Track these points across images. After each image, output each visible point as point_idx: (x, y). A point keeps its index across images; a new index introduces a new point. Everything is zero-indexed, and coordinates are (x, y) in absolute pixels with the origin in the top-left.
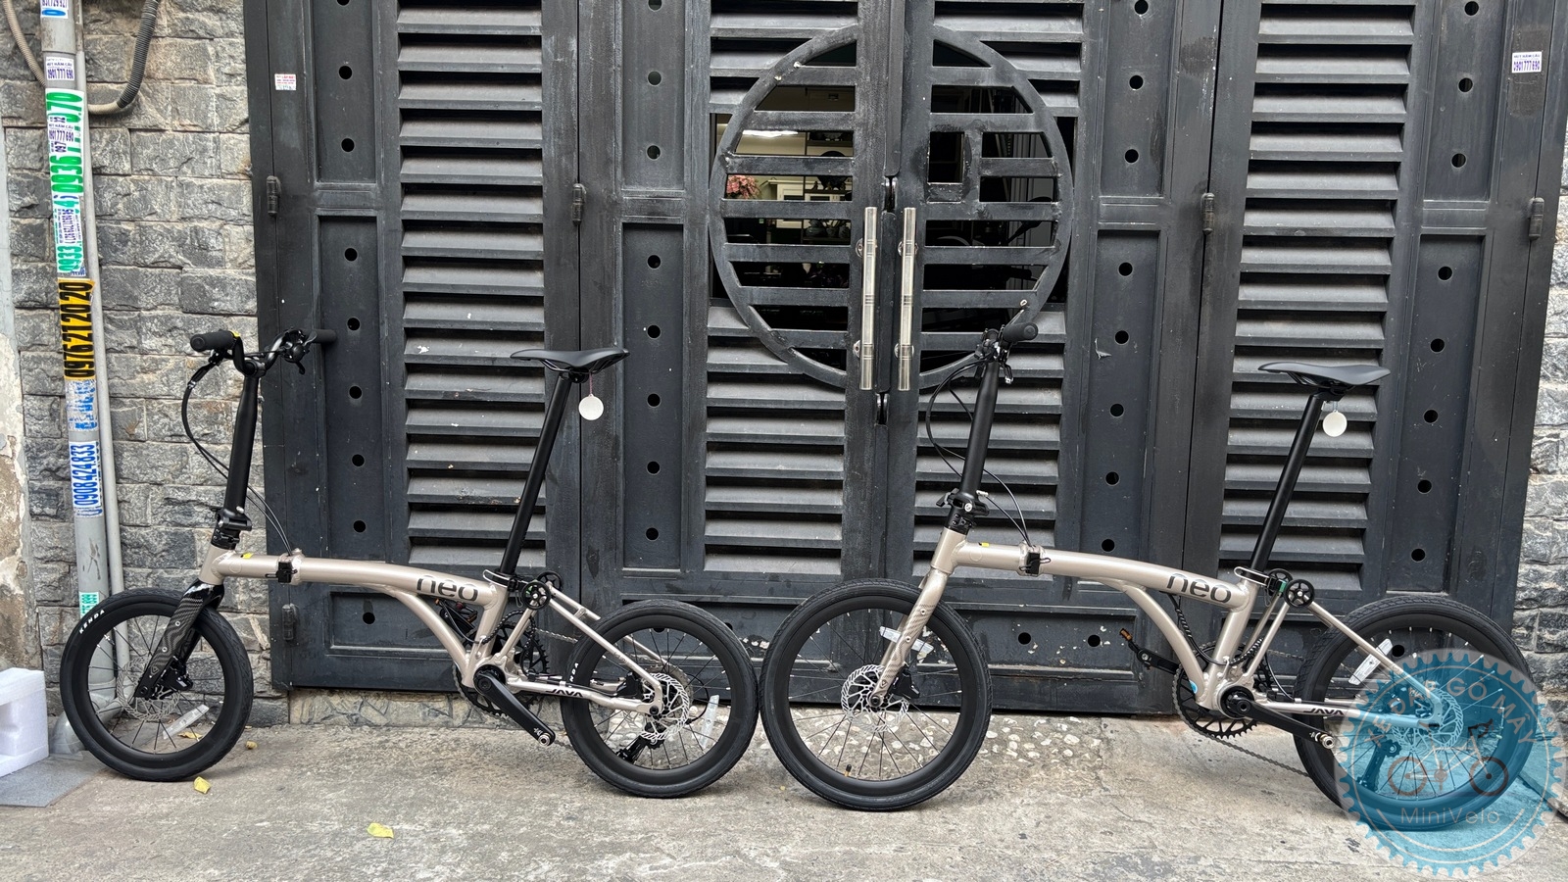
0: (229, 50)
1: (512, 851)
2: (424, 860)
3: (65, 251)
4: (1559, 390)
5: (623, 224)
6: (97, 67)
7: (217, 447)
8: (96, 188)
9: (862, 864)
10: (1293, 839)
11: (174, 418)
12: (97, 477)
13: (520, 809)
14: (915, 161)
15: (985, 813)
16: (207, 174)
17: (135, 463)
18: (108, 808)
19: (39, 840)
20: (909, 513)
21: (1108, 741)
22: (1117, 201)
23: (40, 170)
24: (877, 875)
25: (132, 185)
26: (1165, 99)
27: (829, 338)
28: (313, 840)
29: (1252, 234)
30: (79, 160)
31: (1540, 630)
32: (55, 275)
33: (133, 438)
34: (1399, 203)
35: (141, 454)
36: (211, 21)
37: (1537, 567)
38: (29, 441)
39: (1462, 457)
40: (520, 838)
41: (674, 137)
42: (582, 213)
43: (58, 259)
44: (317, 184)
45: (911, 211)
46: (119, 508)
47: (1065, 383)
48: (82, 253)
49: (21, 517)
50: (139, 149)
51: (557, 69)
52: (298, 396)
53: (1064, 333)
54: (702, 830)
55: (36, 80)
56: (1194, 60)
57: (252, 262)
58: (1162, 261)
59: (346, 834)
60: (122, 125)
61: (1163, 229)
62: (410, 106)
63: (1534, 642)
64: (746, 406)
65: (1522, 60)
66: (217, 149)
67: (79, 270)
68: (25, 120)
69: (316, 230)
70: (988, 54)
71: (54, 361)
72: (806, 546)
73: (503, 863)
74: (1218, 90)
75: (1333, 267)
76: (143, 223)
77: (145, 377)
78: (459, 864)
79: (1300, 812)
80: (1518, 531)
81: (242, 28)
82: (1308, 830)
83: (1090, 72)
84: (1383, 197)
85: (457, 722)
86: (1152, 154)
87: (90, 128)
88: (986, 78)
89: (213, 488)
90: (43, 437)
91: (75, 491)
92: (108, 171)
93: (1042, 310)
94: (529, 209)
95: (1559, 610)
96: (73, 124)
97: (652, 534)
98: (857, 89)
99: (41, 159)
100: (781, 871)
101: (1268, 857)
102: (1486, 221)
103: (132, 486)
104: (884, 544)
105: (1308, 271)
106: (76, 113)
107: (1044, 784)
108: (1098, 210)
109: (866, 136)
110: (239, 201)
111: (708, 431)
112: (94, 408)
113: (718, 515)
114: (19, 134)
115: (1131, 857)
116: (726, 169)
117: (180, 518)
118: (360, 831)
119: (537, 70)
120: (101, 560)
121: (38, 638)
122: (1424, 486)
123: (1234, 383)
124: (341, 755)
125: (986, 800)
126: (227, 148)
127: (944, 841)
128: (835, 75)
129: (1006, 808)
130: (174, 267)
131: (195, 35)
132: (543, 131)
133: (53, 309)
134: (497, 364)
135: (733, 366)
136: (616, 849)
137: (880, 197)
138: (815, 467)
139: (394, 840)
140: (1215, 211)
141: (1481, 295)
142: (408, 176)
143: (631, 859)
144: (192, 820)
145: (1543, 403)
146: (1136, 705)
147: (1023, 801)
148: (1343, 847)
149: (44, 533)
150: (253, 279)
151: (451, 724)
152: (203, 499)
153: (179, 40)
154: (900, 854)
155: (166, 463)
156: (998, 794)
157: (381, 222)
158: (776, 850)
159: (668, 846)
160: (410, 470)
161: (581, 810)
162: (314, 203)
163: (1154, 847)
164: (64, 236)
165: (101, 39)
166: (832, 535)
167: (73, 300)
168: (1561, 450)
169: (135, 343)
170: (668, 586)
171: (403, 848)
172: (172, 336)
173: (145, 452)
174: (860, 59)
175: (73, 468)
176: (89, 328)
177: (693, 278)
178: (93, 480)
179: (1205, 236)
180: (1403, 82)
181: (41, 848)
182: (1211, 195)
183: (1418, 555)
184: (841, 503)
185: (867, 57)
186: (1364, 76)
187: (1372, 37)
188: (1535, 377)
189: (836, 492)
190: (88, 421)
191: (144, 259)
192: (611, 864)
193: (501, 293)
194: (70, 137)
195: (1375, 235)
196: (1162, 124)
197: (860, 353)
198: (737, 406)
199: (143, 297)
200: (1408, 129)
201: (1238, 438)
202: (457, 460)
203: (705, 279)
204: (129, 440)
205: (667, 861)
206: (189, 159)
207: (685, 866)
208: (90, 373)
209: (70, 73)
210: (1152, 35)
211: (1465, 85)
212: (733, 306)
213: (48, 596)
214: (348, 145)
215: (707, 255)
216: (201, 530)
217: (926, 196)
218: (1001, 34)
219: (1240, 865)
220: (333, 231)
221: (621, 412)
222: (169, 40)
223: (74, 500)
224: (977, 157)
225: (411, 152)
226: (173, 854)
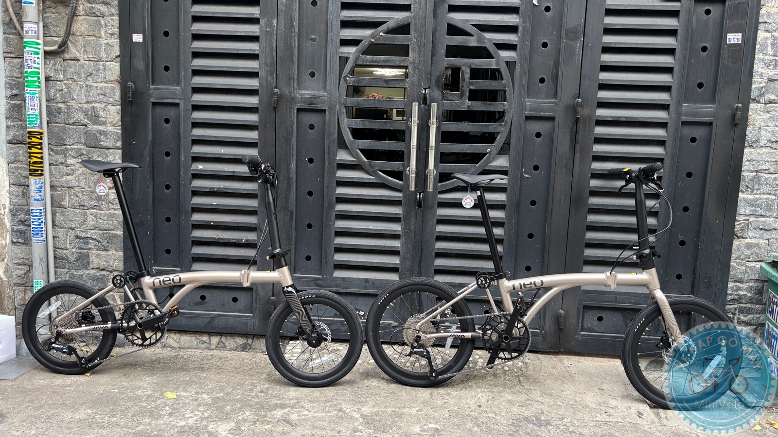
0: (111, 22)
1: (232, 406)
2: (190, 409)
3: (31, 116)
4: (749, 198)
5: (297, 108)
6: (49, 29)
7: (101, 212)
8: (47, 87)
9: (400, 416)
10: (611, 411)
11: (81, 197)
12: (43, 225)
13: (239, 387)
14: (438, 81)
15: (463, 395)
16: (99, 81)
17: (62, 218)
18: (42, 381)
19: (8, 395)
20: (432, 250)
21: (526, 363)
22: (534, 102)
23: (20, 78)
24: (407, 422)
25: (64, 86)
26: (558, 53)
27: (395, 166)
28: (138, 398)
29: (600, 119)
30: (39, 73)
31: (739, 315)
32: (26, 128)
33: (61, 207)
34: (671, 105)
35: (65, 214)
36: (103, 8)
37: (737, 284)
38: (12, 207)
39: (700, 229)
40: (237, 400)
41: (322, 67)
42: (277, 103)
43: (27, 120)
44: (151, 87)
45: (434, 105)
46: (54, 240)
47: (508, 190)
48: (39, 117)
49: (7, 243)
50: (68, 69)
51: (267, 34)
52: (140, 188)
53: (508, 165)
54: (325, 399)
55: (20, 35)
56: (573, 34)
57: (120, 123)
58: (556, 131)
59: (154, 396)
60: (60, 57)
61: (557, 116)
62: (196, 51)
63: (736, 321)
64: (355, 197)
65: (732, 37)
66: (104, 69)
67: (37, 125)
68: (14, 54)
69: (151, 109)
70: (473, 30)
71: (25, 169)
72: (382, 266)
73: (227, 411)
74: (584, 50)
75: (639, 136)
76: (68, 104)
77: (68, 177)
78: (206, 411)
79: (616, 399)
80: (728, 266)
81: (118, 12)
82: (619, 407)
83: (522, 40)
84: (663, 103)
85: (213, 347)
86: (552, 80)
87: (45, 58)
88: (472, 42)
89: (99, 231)
90: (19, 205)
91: (33, 231)
92: (53, 79)
93: (498, 154)
94: (253, 101)
95: (749, 305)
96: (36, 56)
97: (308, 258)
98: (410, 46)
99: (21, 73)
100: (360, 419)
101: (598, 419)
102: (714, 115)
103: (60, 229)
104: (420, 266)
105: (627, 138)
106: (38, 51)
107: (493, 382)
108: (525, 106)
109: (414, 69)
110: (114, 94)
111: (336, 209)
112: (43, 191)
113: (340, 250)
114: (11, 61)
115: (531, 417)
116: (347, 83)
117: (83, 245)
118: (161, 395)
119: (257, 34)
120: (44, 265)
121: (14, 302)
122: (682, 243)
123: (590, 191)
124: (155, 361)
125: (464, 389)
126: (109, 69)
127: (441, 407)
128: (400, 39)
129: (474, 393)
130: (83, 125)
131: (95, 15)
132: (260, 63)
133: (25, 144)
134: (235, 174)
135: (348, 178)
136: (282, 406)
137: (420, 98)
138: (387, 227)
139: (177, 399)
140: (582, 107)
141: (711, 151)
142: (195, 84)
143: (289, 411)
144: (81, 388)
145: (741, 204)
146: (541, 347)
147: (482, 390)
148: (634, 415)
149: (18, 251)
150: (120, 132)
151: (209, 348)
152: (94, 237)
153: (88, 17)
154: (419, 413)
155: (77, 219)
156: (469, 386)
157: (182, 106)
158: (359, 409)
159: (308, 406)
160: (193, 225)
161: (267, 389)
162: (150, 96)
163: (543, 413)
164: (30, 109)
165: (51, 16)
166: (395, 260)
167: (34, 140)
168: (750, 227)
169: (63, 161)
170: (315, 283)
171: (180, 403)
172: (81, 158)
173: (67, 213)
174: (412, 32)
175: (32, 220)
176: (41, 153)
177: (330, 135)
178: (42, 226)
179: (577, 119)
180: (674, 47)
181: (8, 398)
182: (580, 100)
183: (679, 277)
184: (399, 245)
185: (415, 31)
186: (655, 44)
187: (659, 25)
188: (737, 191)
189: (397, 240)
190: (39, 197)
191: (68, 121)
192: (279, 413)
193: (238, 140)
194: (34, 62)
195: (659, 121)
196: (557, 65)
197: (409, 173)
198: (350, 197)
199: (68, 139)
200: (676, 70)
201: (592, 218)
202: (215, 220)
203: (336, 136)
204: (59, 208)
205: (307, 412)
206: (91, 74)
207: (315, 415)
208: (41, 175)
209: (35, 32)
210: (552, 22)
211: (704, 49)
212: (349, 149)
213: (19, 282)
214: (167, 69)
215: (337, 124)
216: (92, 251)
217: (442, 98)
218: (479, 21)
219: (583, 422)
220: (159, 110)
221: (295, 199)
222: (83, 17)
223: (32, 235)
224: (467, 80)
225: (197, 73)
226: (70, 403)
